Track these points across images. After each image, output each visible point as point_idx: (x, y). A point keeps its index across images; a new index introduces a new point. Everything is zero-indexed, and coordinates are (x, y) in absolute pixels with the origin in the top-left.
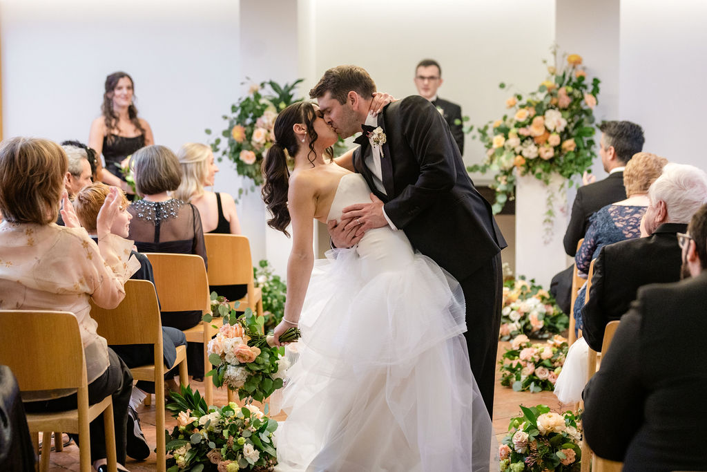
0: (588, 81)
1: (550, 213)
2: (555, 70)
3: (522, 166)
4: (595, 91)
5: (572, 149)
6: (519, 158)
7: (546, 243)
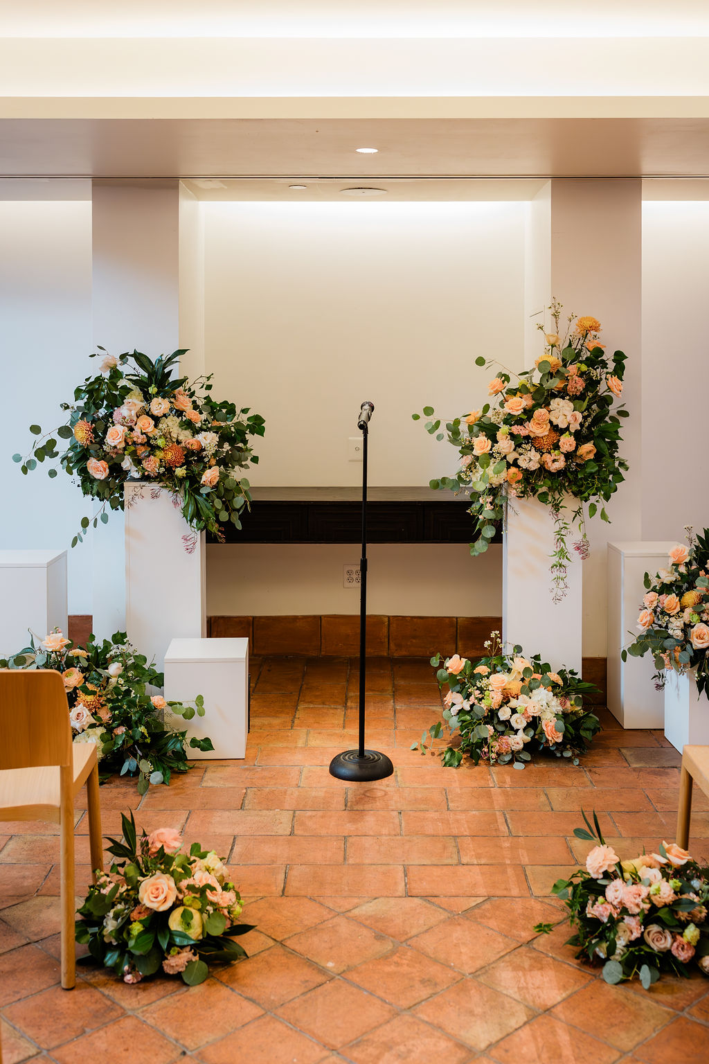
0: (608, 356)
1: (562, 553)
2: (558, 339)
3: (518, 482)
4: (619, 371)
5: (592, 456)
6: (513, 470)
7: (557, 599)
